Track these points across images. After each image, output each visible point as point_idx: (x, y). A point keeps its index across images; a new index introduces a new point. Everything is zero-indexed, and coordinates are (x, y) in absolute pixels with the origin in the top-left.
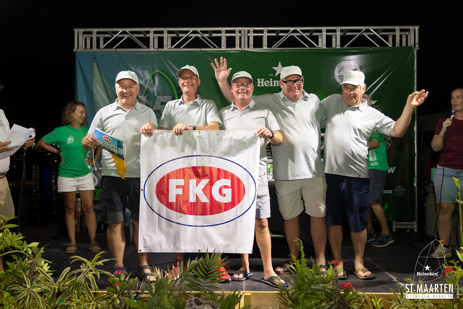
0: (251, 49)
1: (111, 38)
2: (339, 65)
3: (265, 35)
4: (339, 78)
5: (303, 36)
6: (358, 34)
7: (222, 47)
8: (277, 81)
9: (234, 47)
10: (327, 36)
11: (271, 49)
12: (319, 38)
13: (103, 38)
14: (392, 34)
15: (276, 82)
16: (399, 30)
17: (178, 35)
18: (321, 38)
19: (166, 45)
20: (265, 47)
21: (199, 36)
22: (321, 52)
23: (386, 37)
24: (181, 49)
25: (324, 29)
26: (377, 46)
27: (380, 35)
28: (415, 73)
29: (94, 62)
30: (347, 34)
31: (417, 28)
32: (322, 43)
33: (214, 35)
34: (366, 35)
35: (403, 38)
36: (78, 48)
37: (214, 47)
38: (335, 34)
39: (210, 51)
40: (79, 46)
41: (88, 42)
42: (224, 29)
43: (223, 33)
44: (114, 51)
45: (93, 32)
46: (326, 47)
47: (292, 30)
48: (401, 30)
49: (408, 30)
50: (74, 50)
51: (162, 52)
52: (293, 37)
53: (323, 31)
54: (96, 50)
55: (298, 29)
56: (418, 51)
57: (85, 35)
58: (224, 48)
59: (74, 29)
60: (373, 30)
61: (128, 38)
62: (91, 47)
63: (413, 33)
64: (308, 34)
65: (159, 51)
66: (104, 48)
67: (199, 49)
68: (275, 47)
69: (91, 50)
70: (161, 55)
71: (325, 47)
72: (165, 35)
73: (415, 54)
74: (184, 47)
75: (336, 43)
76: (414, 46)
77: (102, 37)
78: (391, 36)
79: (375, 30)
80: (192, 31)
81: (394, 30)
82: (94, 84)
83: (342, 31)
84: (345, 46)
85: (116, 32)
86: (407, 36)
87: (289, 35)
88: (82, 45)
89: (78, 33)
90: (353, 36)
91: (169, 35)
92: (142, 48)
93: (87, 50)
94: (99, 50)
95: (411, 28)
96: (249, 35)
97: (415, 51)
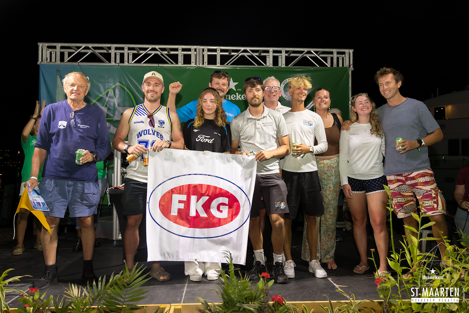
0: (206, 65)
1: (74, 53)
2: (284, 82)
3: (218, 54)
4: (285, 94)
5: (253, 56)
6: (300, 55)
7: (179, 63)
8: (228, 95)
9: (190, 63)
10: (274, 57)
11: (223, 66)
12: (267, 58)
13: (67, 53)
14: (330, 57)
16: (336, 52)
17: (138, 52)
18: (269, 58)
19: (127, 60)
20: (218, 64)
21: (159, 53)
22: (268, 70)
23: (325, 59)
24: (142, 64)
25: (271, 49)
26: (317, 66)
27: (320, 57)
28: (350, 91)
29: (58, 75)
30: (292, 55)
31: (351, 51)
32: (270, 62)
33: (172, 53)
34: (308, 56)
35: (340, 60)
36: (42, 61)
37: (172, 63)
38: (281, 54)
39: (167, 66)
40: (43, 59)
42: (180, 47)
43: (180, 50)
44: (77, 65)
45: (57, 47)
46: (273, 65)
47: (243, 49)
48: (338, 53)
49: (344, 53)
50: (38, 63)
51: (124, 67)
52: (243, 57)
53: (270, 52)
54: (60, 64)
55: (248, 49)
56: (352, 72)
57: (50, 50)
59: (38, 43)
60: (314, 52)
61: (91, 53)
62: (56, 61)
63: (348, 55)
64: (257, 54)
65: (120, 66)
66: (69, 61)
67: (157, 65)
68: (227, 64)
69: (54, 64)
70: (122, 70)
71: (271, 66)
72: (126, 51)
73: (350, 74)
74: (144, 63)
75: (282, 62)
76: (349, 67)
77: (66, 52)
78: (330, 58)
79: (316, 52)
80: (151, 48)
81: (332, 53)
82: (57, 94)
83: (287, 52)
84: (290, 65)
85: (79, 48)
86: (343, 58)
87: (239, 54)
88: (47, 58)
89: (42, 47)
90: (296, 57)
91: (129, 51)
92: (105, 62)
93: (51, 63)
94: (63, 64)
95: (346, 51)
96: (204, 53)
97: (350, 71)
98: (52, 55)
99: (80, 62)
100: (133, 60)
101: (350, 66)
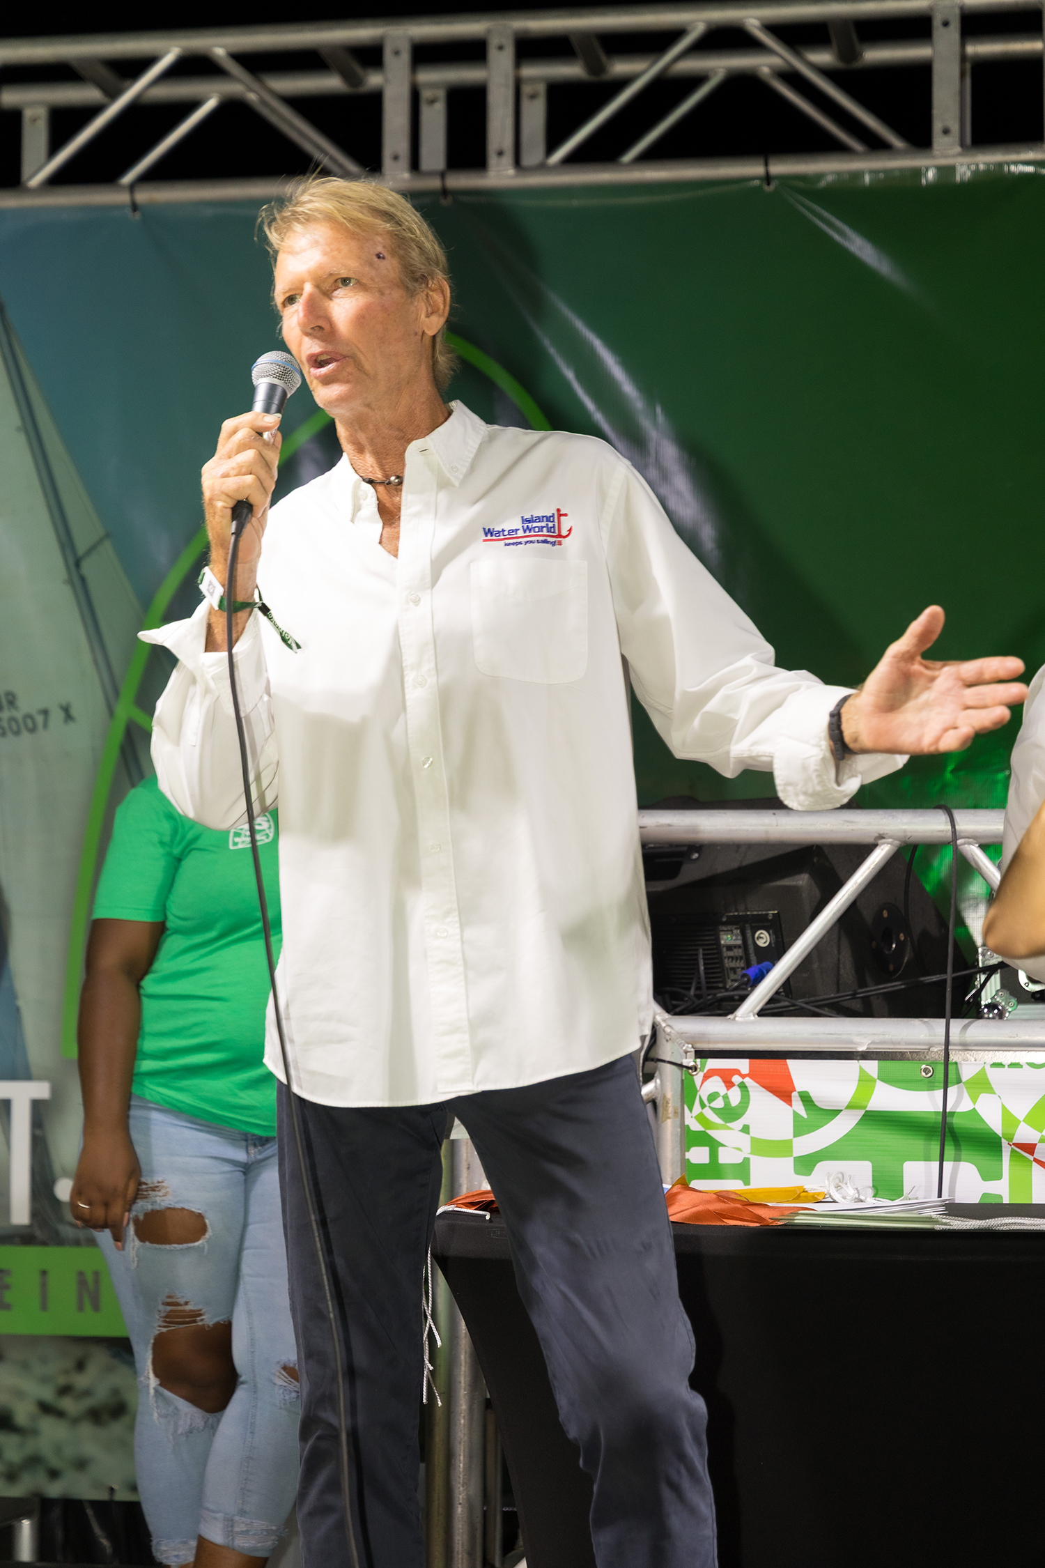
7: (939, 140)
13: (42, 112)
17: (596, 68)
19: (508, 142)
21: (763, 64)
24: (628, 171)
37: (876, 145)
39: (840, 174)
42: (948, 6)
43: (946, 33)
44: (121, 206)
51: (473, 201)
58: (949, 151)
65: (453, 192)
66: (53, 181)
67: (752, 169)
72: (499, 73)
74: (642, 159)
77: (35, 105)
80: (700, 28)
85: (133, 67)
91: (527, 68)
100: (557, 141)
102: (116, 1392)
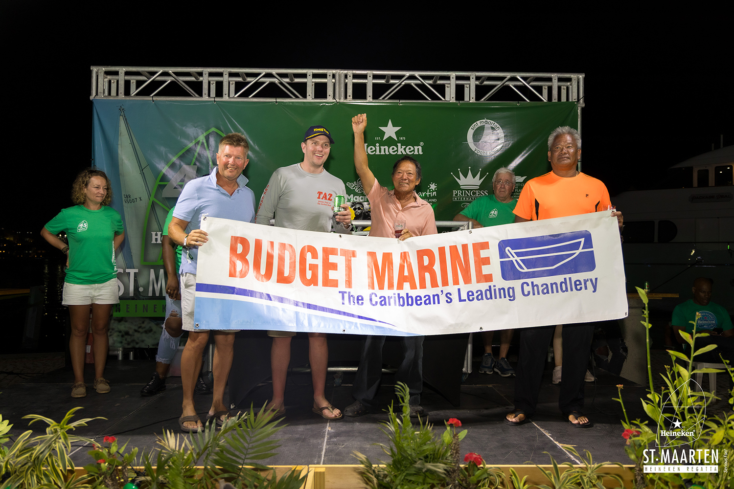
0: (350, 101)
1: (146, 81)
2: (473, 125)
3: (370, 82)
4: (474, 144)
5: (424, 84)
6: (499, 84)
7: (308, 97)
8: (385, 147)
9: (325, 97)
10: (457, 86)
11: (377, 101)
12: (446, 88)
13: (135, 81)
14: (547, 85)
15: (385, 149)
16: (557, 78)
17: (244, 79)
18: (449, 88)
19: (227, 93)
20: (369, 98)
21: (276, 81)
22: (449, 107)
23: (539, 89)
24: (250, 99)
25: (453, 74)
26: (526, 101)
27: (531, 86)
29: (121, 116)
30: (486, 83)
31: (581, 77)
32: (451, 94)
33: (297, 80)
34: (511, 84)
35: (562, 90)
36: (97, 94)
37: (297, 97)
38: (469, 82)
39: (290, 102)
40: (99, 92)
41: (114, 86)
42: (310, 72)
43: (310, 77)
44: (151, 101)
45: (120, 72)
46: (456, 100)
47: (408, 75)
48: (560, 80)
49: (569, 80)
50: (91, 98)
51: (220, 103)
52: (409, 85)
53: (451, 78)
54: (124, 99)
55: (417, 74)
56: (583, 109)
57: (109, 77)
58: (310, 98)
59: (91, 66)
60: (522, 78)
61: (172, 82)
62: (117, 94)
63: (577, 83)
64: (431, 82)
65: (216, 101)
66: (137, 94)
67: (274, 100)
68: (383, 99)
69: (116, 98)
70: (220, 107)
71: (453, 100)
72: (225, 79)
73: (579, 114)
74: (253, 97)
75: (470, 95)
76: (577, 102)
77: (133, 80)
78: (547, 87)
79: (525, 79)
80: (264, 73)
81: (550, 79)
82: (119, 146)
83: (478, 78)
84: (482, 100)
85: (153, 73)
86: (568, 88)
87: (403, 82)
88: (104, 90)
89: (97, 73)
90: (492, 87)
91: (231, 79)
92: (192, 96)
93: (111, 98)
94: (128, 99)
95: (573, 76)
96: (347, 81)
97: (579, 108)
98: (112, 85)
99: (156, 95)
100: (236, 92)
101: (579, 100)
102: (150, 327)
